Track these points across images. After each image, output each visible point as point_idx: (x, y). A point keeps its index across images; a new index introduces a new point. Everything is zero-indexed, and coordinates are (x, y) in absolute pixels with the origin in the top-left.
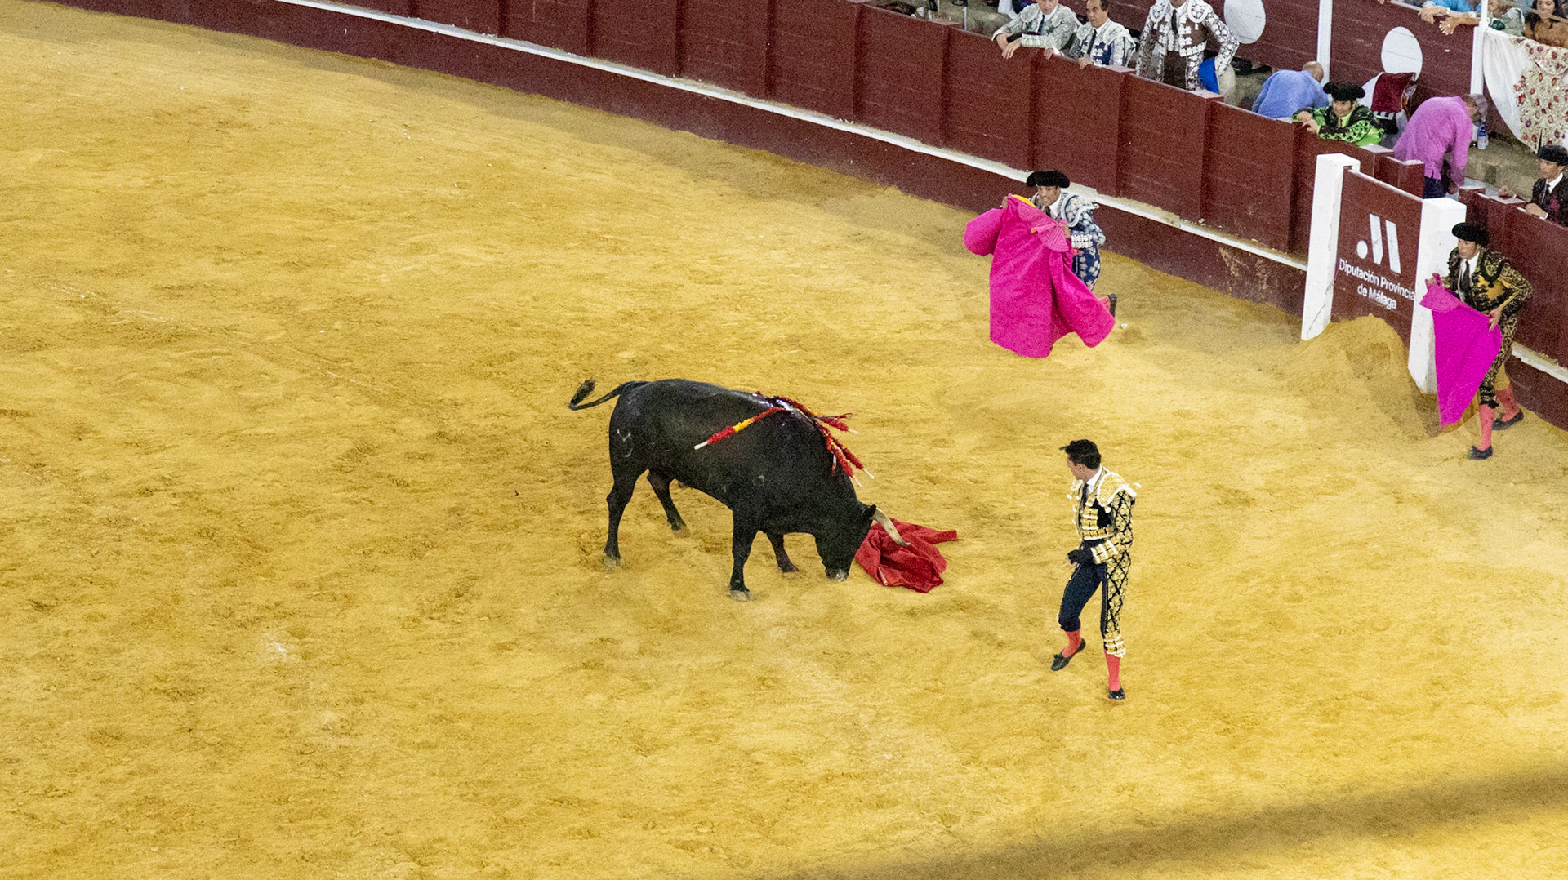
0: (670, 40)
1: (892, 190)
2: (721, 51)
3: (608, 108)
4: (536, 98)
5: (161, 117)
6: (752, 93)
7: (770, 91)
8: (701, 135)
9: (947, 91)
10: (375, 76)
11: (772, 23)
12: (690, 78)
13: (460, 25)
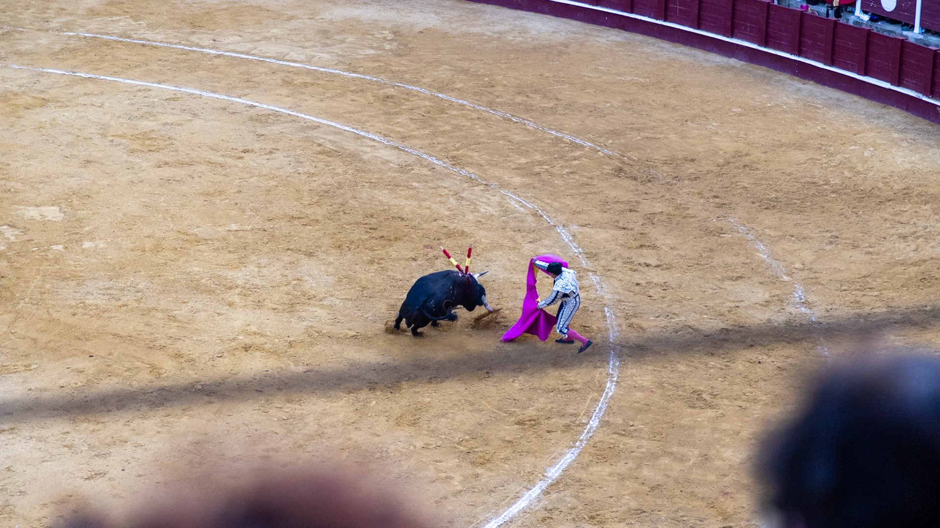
0: (729, 24)
1: (811, 82)
2: (748, 29)
3: (705, 50)
4: (678, 44)
5: (535, 49)
6: (759, 45)
7: (766, 45)
8: (740, 60)
9: (834, 45)
10: (617, 35)
11: (768, 18)
12: (736, 38)
13: (650, 17)
